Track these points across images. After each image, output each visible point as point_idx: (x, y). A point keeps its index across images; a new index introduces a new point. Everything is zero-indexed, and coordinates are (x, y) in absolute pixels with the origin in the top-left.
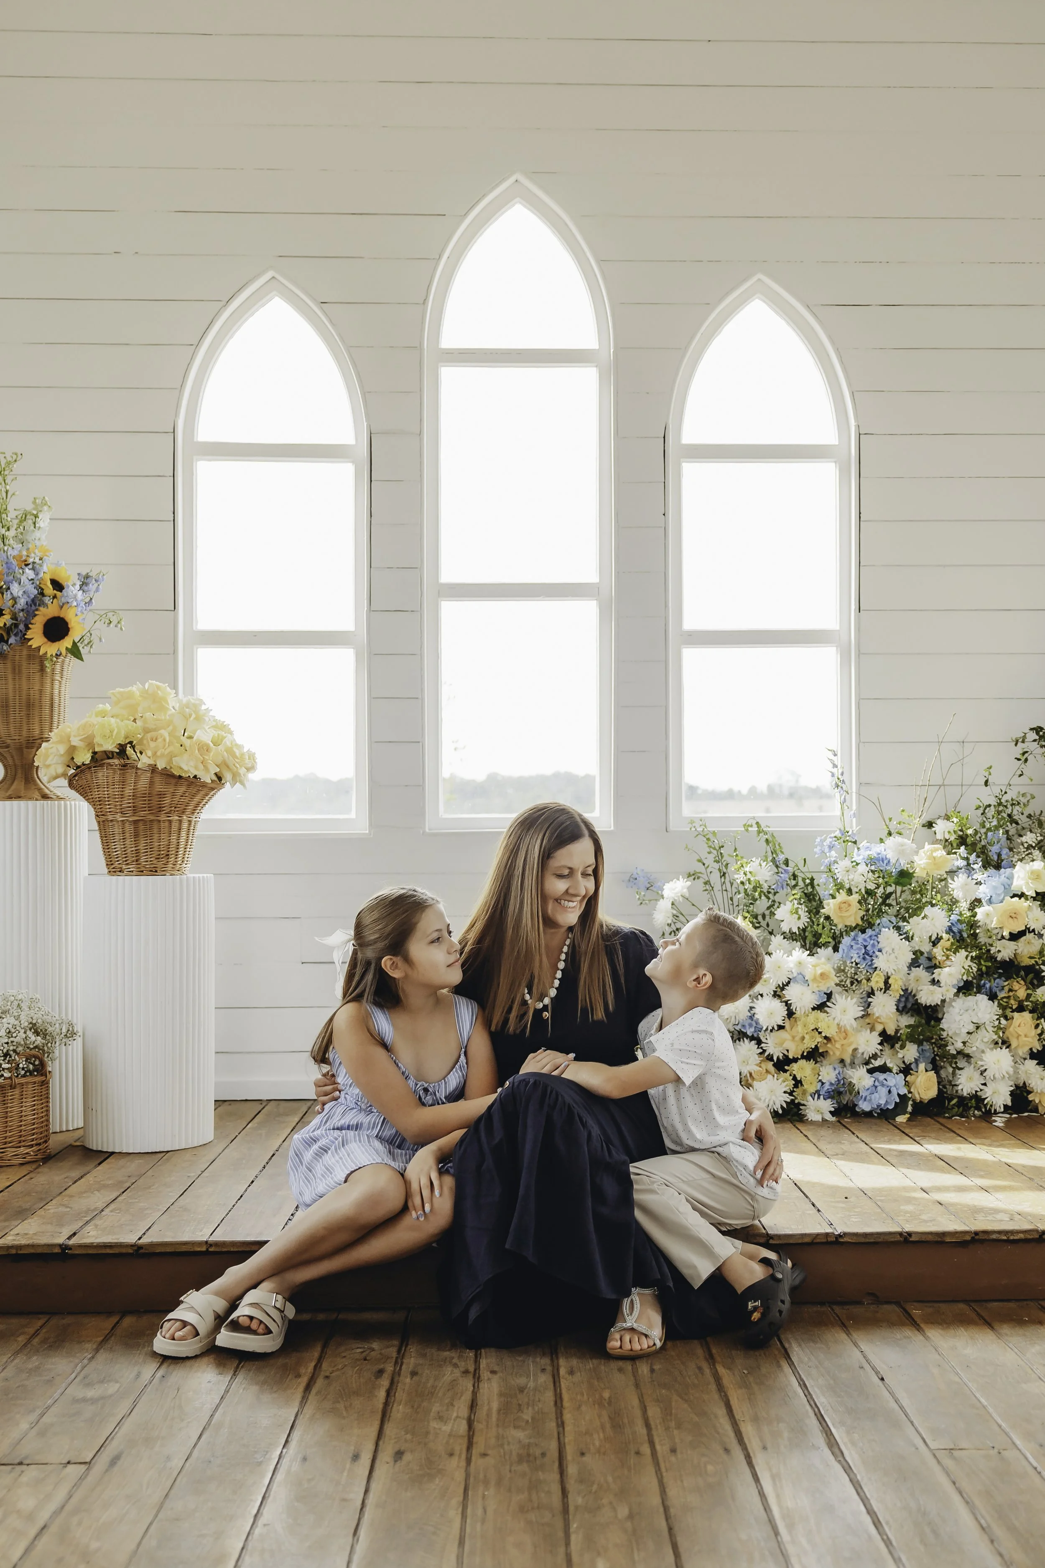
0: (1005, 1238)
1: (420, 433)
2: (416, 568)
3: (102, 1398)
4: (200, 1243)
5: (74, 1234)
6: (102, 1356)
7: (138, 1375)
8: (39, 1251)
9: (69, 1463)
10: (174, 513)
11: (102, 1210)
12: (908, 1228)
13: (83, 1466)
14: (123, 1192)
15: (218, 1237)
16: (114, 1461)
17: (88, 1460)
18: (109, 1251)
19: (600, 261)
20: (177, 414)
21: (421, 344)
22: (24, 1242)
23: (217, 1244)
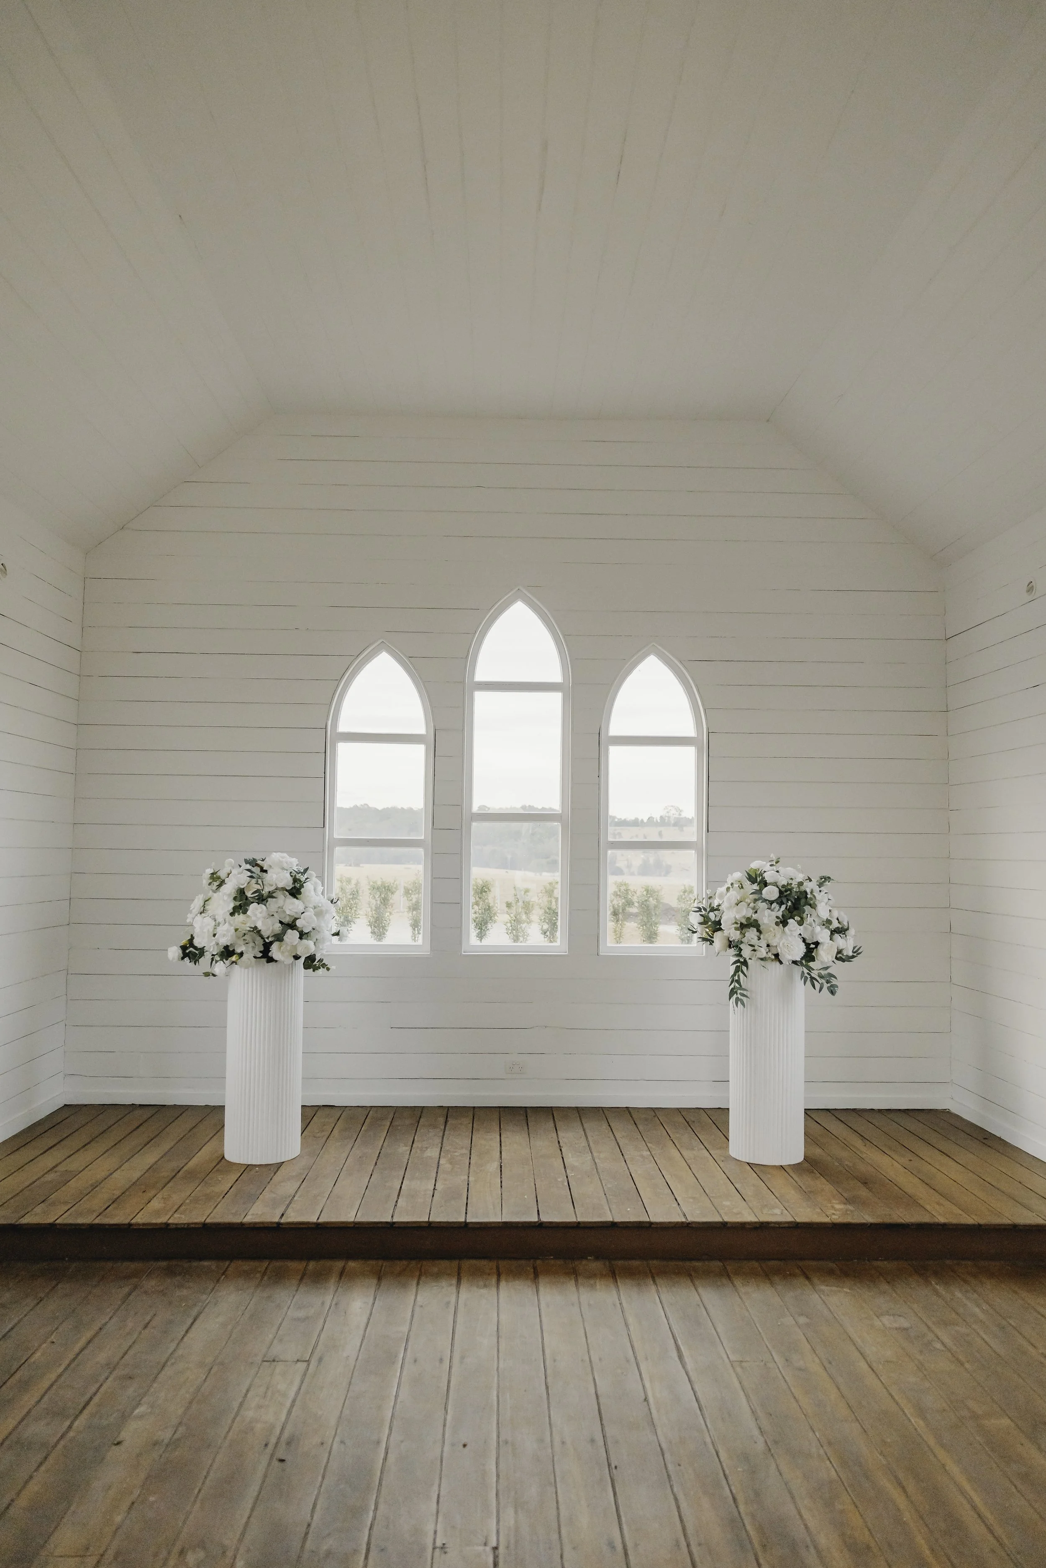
0: (778, 1226)
1: (463, 730)
2: (460, 806)
3: (307, 1318)
4: (350, 1223)
5: (283, 1215)
6: (302, 1289)
7: (323, 1303)
8: (266, 1225)
9: (298, 1361)
10: (325, 773)
11: (294, 1196)
12: (726, 1219)
13: (305, 1363)
14: (303, 1182)
15: (359, 1219)
16: (320, 1360)
17: (307, 1359)
18: (302, 1226)
19: (564, 636)
20: (327, 719)
21: (464, 681)
22: (257, 1220)
23: (359, 1223)
